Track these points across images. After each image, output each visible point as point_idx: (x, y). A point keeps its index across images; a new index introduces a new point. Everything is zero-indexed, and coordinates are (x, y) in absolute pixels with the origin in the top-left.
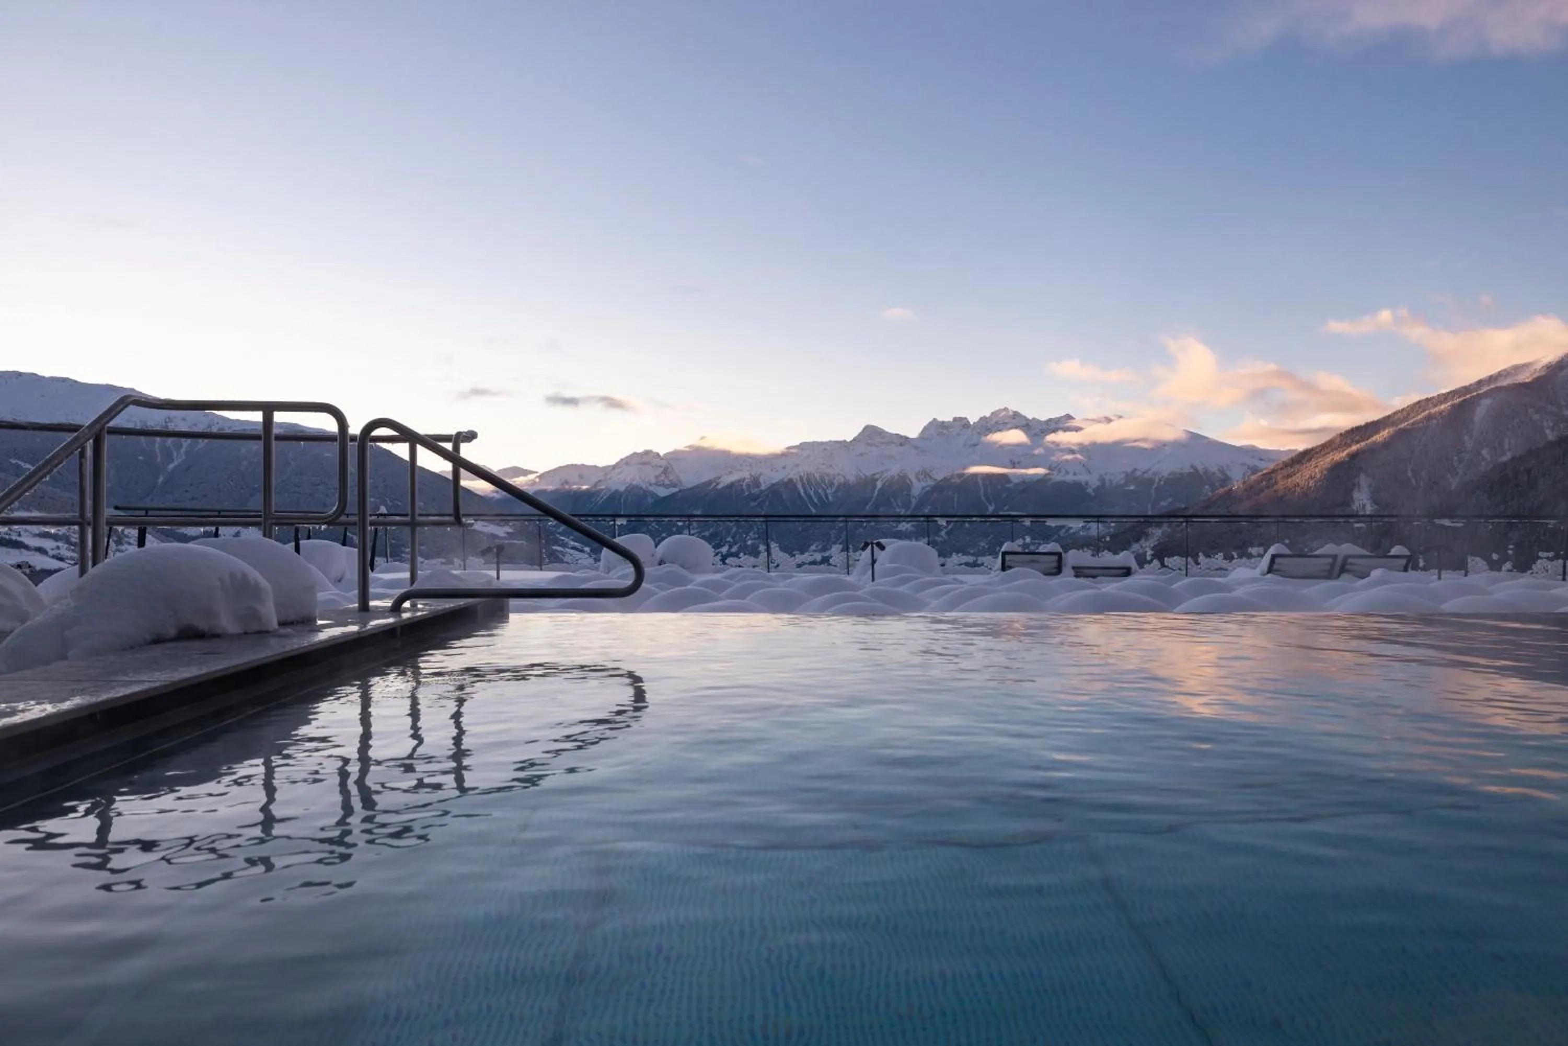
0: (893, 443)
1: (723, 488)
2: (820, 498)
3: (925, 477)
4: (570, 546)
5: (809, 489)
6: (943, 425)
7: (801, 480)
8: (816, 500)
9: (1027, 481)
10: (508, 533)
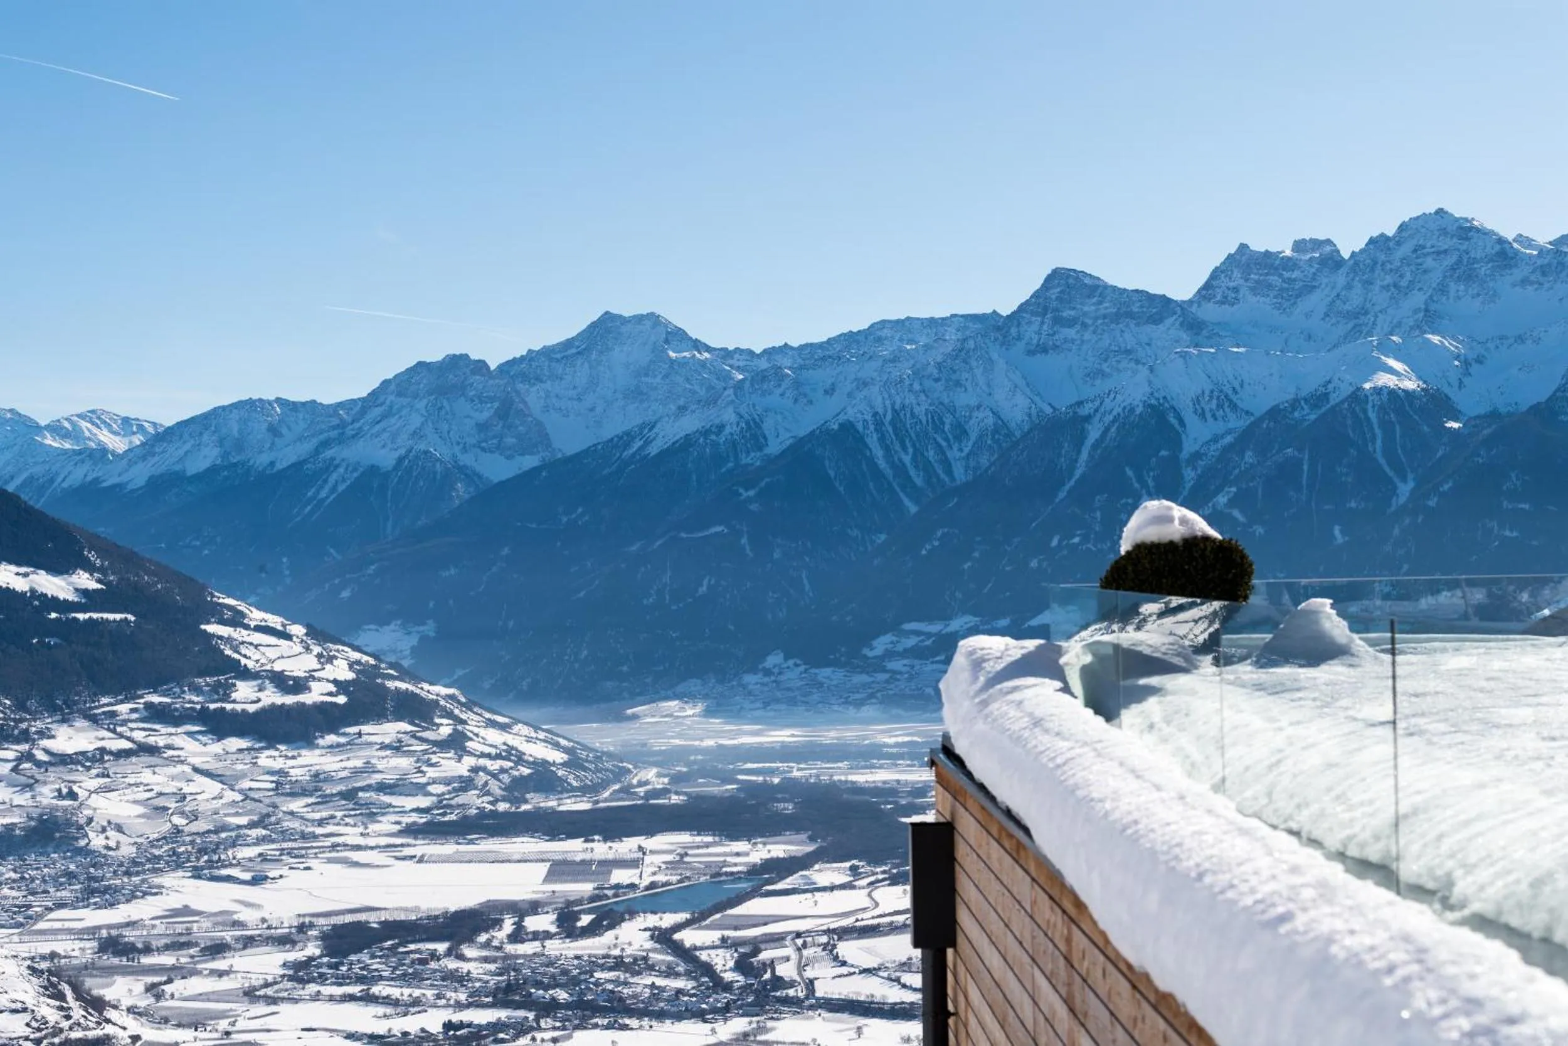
0: (1130, 315)
1: (663, 454)
2: (926, 468)
3: (1220, 406)
4: (252, 624)
5: (897, 447)
6: (1268, 261)
7: (879, 424)
8: (919, 481)
9: (1503, 410)
10: (85, 592)
